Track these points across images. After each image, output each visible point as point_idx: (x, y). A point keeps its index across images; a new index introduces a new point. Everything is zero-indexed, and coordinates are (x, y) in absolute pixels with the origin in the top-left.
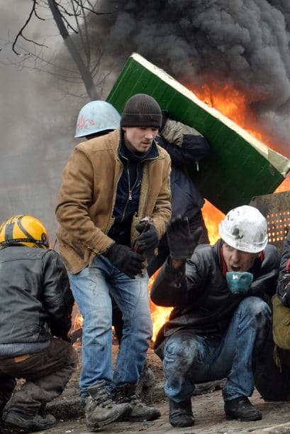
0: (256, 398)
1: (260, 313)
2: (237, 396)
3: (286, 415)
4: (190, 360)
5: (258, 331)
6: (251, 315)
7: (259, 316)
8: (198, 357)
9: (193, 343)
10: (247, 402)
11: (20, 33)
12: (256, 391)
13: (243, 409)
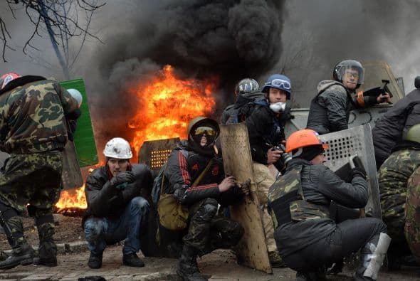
0: (140, 254)
1: (144, 207)
2: (131, 252)
3: (156, 267)
4: (99, 232)
5: (142, 217)
6: (138, 208)
7: (143, 209)
8: (103, 230)
9: (100, 222)
10: (136, 256)
11: (28, 43)
12: (140, 251)
13: (133, 260)
